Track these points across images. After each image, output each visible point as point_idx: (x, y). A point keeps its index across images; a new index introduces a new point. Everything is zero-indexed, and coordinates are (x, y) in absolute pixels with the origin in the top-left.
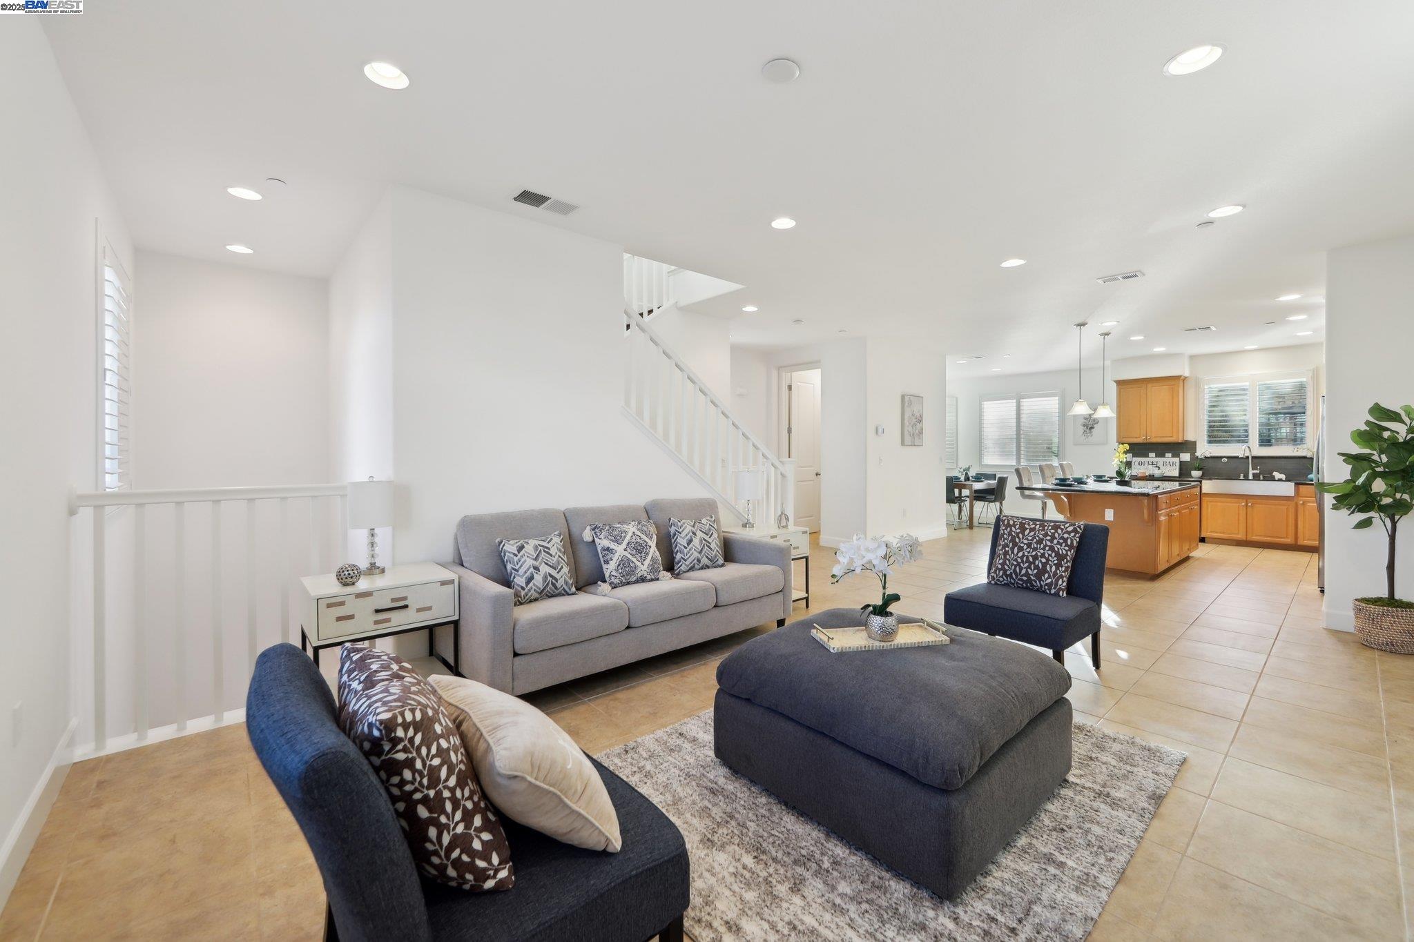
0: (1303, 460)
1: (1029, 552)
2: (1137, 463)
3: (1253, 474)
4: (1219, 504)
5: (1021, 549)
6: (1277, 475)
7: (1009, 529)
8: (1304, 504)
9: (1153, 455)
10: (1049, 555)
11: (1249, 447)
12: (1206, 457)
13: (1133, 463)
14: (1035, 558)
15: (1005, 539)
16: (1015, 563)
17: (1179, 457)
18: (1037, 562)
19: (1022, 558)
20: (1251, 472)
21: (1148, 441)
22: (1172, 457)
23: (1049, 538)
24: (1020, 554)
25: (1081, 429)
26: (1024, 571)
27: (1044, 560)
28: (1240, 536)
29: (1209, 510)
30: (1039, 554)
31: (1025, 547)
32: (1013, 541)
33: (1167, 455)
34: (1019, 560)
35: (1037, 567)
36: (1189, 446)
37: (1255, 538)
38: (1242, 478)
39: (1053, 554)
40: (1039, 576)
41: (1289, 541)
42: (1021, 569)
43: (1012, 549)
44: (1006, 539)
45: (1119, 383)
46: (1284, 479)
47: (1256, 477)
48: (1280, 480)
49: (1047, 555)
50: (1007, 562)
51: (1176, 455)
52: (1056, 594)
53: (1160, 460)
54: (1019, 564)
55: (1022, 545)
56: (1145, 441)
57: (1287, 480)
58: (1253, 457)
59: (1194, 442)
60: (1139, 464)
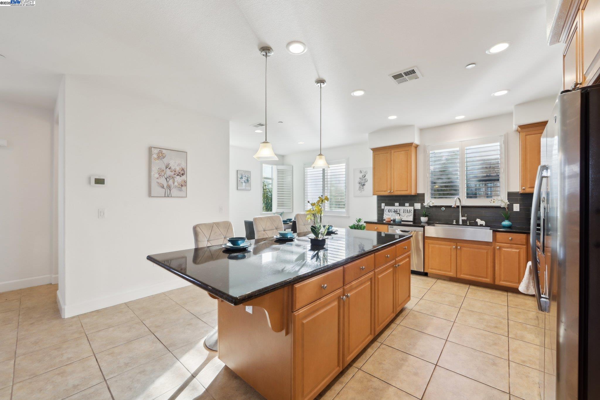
0: (498, 209)
2: (387, 211)
3: (462, 221)
4: (437, 246)
6: (479, 222)
8: (500, 248)
9: (397, 204)
11: (459, 199)
12: (430, 206)
13: (385, 211)
17: (414, 206)
20: (461, 218)
21: (393, 194)
22: (409, 206)
25: (358, 186)
28: (452, 274)
29: (430, 250)
33: (406, 205)
36: (419, 198)
37: (463, 276)
38: (454, 223)
41: (488, 280)
45: (374, 150)
46: (484, 225)
47: (464, 223)
51: (412, 205)
53: (402, 209)
56: (390, 194)
57: (486, 226)
58: (463, 207)
59: (423, 195)
60: (389, 211)
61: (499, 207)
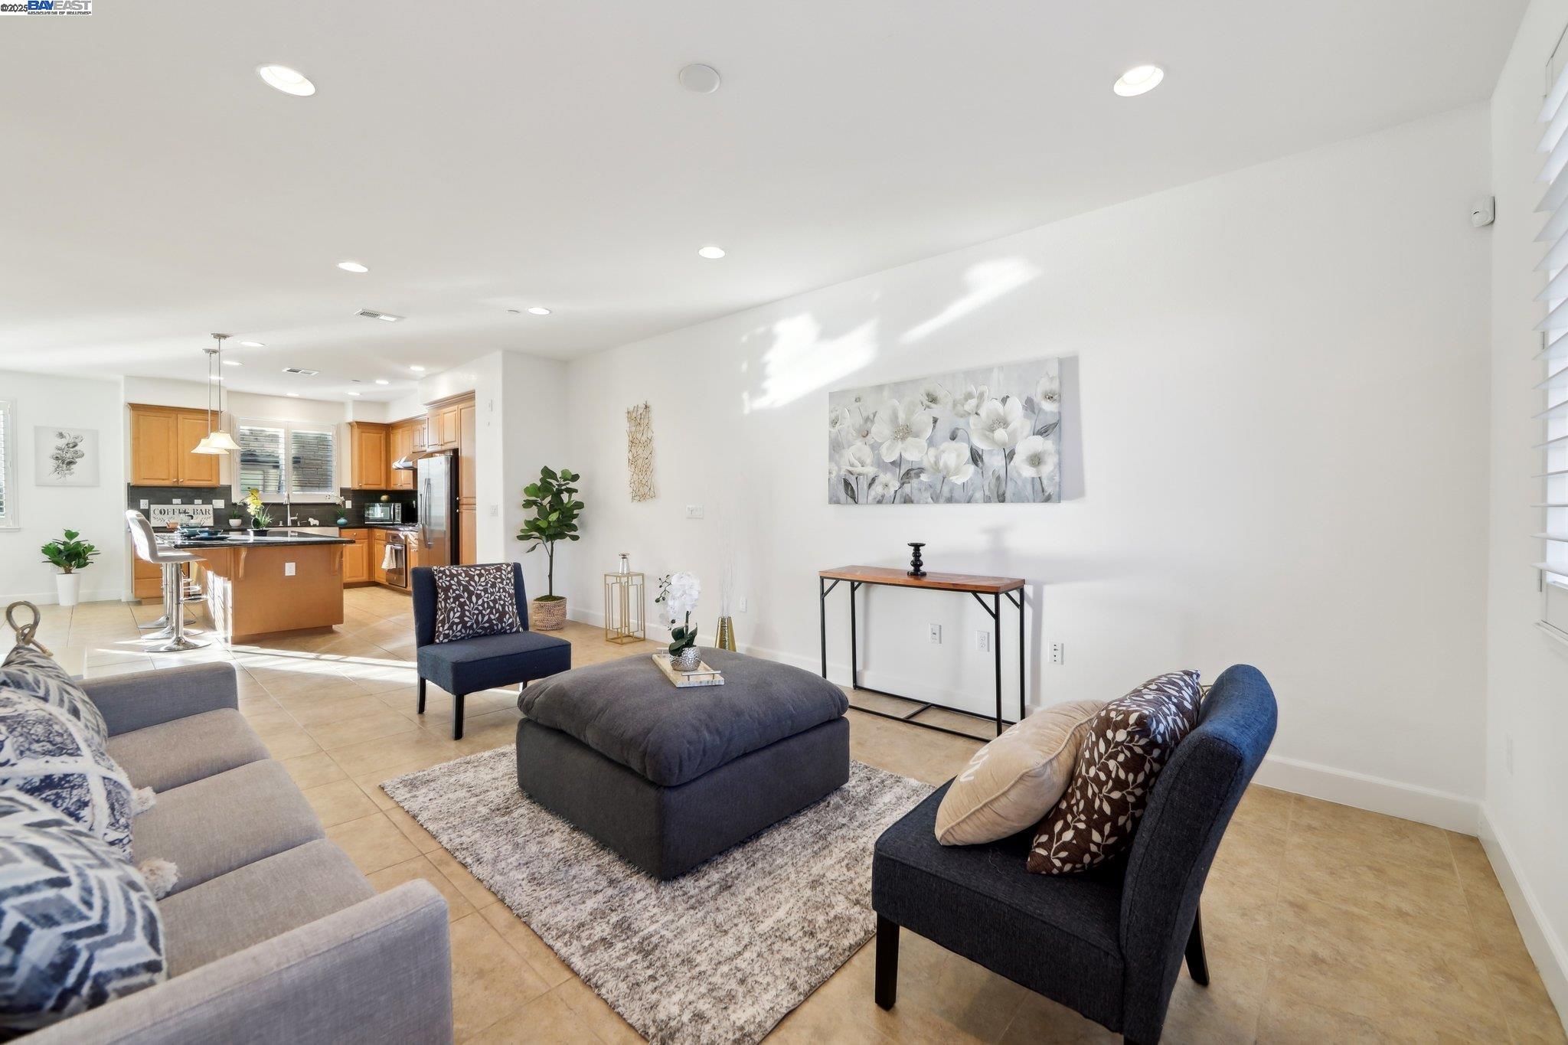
0: (331, 506)
1: (488, 598)
2: (157, 512)
3: (292, 520)
5: (479, 597)
6: (312, 521)
7: (455, 579)
9: (177, 501)
10: (505, 596)
12: (244, 504)
13: (152, 512)
14: (495, 601)
15: (454, 591)
16: (476, 612)
17: (212, 504)
18: (497, 606)
19: (482, 605)
20: (290, 518)
21: (180, 484)
22: (203, 504)
23: (499, 580)
24: (480, 602)
25: (51, 465)
26: (486, 618)
27: (502, 602)
30: (497, 597)
31: (483, 594)
32: (466, 589)
33: (196, 501)
34: (480, 608)
35: (497, 611)
36: (225, 492)
38: (281, 525)
39: (507, 595)
40: (500, 619)
42: (483, 616)
43: (470, 599)
44: (457, 590)
45: (135, 407)
46: (317, 523)
47: (294, 524)
48: (315, 526)
49: (503, 597)
50: (467, 613)
51: (207, 501)
52: (518, 631)
53: (189, 508)
54: (481, 612)
55: (479, 592)
56: (176, 484)
57: (321, 525)
58: (291, 505)
59: (229, 488)
60: (161, 513)
61: (334, 504)
